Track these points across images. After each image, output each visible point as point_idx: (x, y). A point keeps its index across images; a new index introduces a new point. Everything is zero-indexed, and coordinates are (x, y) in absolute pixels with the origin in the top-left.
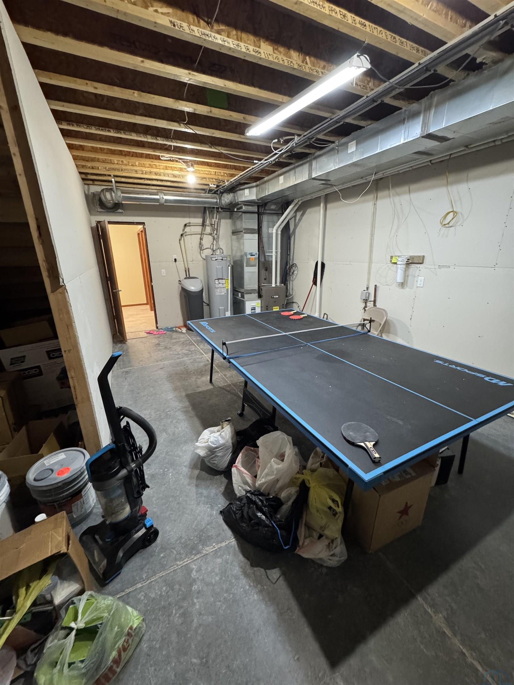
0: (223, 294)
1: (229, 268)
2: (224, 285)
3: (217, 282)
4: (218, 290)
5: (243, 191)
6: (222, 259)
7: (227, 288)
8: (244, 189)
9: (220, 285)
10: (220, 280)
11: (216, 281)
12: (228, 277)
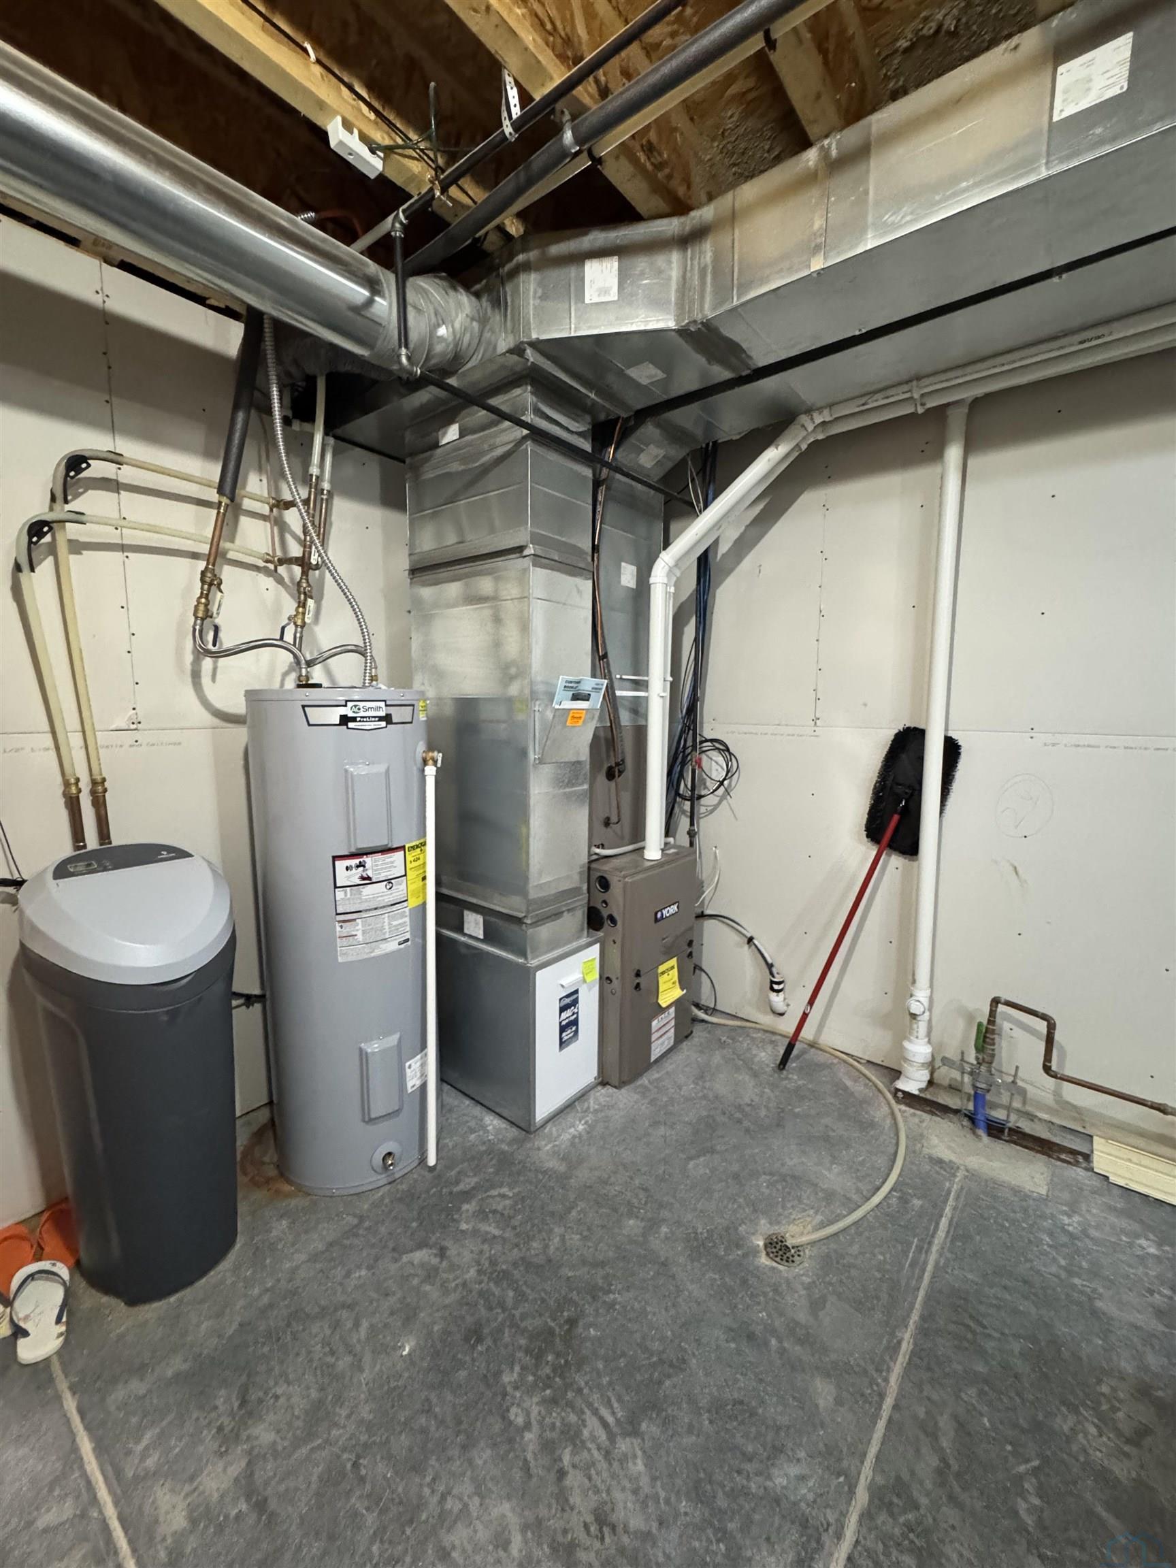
0: (392, 946)
1: (430, 771)
2: (400, 890)
3: (346, 874)
4: (358, 929)
5: (573, 271)
6: (388, 719)
7: (413, 902)
8: (580, 258)
9: (368, 890)
10: (368, 860)
11: (341, 865)
12: (423, 833)
